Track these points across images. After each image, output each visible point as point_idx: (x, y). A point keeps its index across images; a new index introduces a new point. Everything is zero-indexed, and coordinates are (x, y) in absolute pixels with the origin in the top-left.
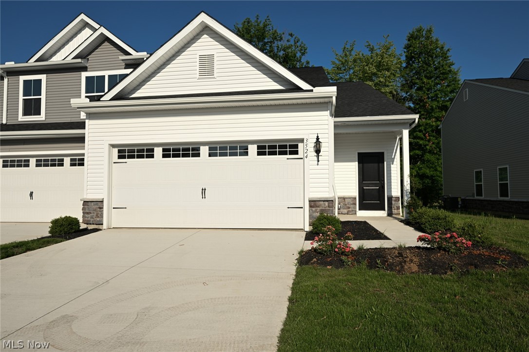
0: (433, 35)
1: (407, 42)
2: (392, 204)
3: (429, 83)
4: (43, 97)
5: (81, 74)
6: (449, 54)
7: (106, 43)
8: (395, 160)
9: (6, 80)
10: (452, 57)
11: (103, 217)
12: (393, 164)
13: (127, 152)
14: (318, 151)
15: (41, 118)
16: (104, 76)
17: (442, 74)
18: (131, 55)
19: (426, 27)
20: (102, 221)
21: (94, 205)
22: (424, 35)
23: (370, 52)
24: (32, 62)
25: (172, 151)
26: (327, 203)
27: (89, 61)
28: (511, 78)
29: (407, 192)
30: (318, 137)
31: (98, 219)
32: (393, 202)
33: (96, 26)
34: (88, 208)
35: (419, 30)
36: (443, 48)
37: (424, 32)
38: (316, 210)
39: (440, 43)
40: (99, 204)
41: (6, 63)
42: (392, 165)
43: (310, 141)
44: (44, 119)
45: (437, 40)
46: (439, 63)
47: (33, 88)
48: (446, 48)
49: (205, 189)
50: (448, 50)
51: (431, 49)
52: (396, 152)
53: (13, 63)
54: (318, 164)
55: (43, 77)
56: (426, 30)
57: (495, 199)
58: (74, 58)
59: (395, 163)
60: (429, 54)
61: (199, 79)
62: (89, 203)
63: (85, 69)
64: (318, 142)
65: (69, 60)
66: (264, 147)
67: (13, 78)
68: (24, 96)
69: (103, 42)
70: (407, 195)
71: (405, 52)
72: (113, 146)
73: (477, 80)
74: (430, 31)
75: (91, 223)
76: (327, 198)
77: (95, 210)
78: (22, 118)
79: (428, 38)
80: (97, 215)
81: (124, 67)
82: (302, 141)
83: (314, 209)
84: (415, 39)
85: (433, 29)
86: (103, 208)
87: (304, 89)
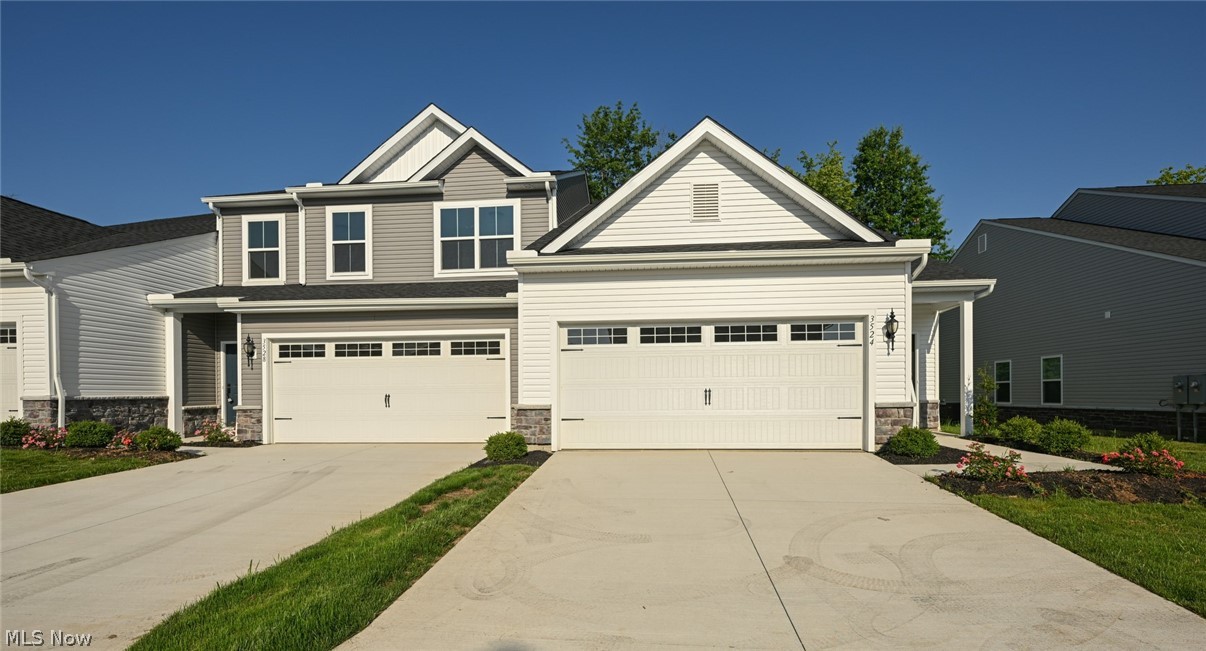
0: (901, 142)
1: (858, 153)
2: (926, 413)
3: (894, 222)
4: (368, 241)
5: (432, 205)
6: (925, 174)
7: (474, 155)
8: (933, 346)
9: (301, 214)
10: (931, 179)
11: (550, 433)
12: (929, 352)
13: (581, 334)
14: (890, 335)
15: (367, 275)
16: (473, 209)
17: (914, 206)
18: (522, 175)
19: (890, 129)
20: (550, 439)
21: (536, 415)
22: (887, 142)
23: (806, 169)
24: (346, 184)
25: (655, 333)
26: (902, 411)
27: (446, 184)
28: (1052, 218)
29: (968, 396)
30: (892, 313)
31: (544, 436)
32: (928, 410)
33: (460, 128)
34: (527, 420)
35: (880, 134)
36: (916, 163)
37: (887, 138)
38: (886, 421)
39: (912, 155)
40: (545, 413)
41: (308, 185)
42: (927, 355)
43: (877, 318)
44: (370, 277)
45: (907, 151)
46: (910, 188)
47: (349, 226)
48: (921, 165)
49: (710, 391)
50: (925, 168)
51: (900, 166)
52: (934, 335)
53: (320, 184)
54: (889, 354)
55: (367, 209)
56: (890, 133)
57: (1035, 406)
58: (423, 179)
59: (932, 351)
60: (896, 173)
61: (694, 221)
62: (528, 413)
63: (439, 196)
64: (891, 321)
65: (416, 181)
66: (802, 328)
67: (314, 210)
68: (334, 239)
69: (468, 154)
70: (968, 400)
71: (854, 169)
72: (561, 324)
73: (1001, 221)
74: (896, 135)
75: (532, 442)
76: (905, 403)
77: (538, 423)
78: (332, 276)
79: (892, 147)
80: (541, 431)
81: (505, 195)
82: (863, 319)
83: (883, 420)
84: (873, 148)
85: (902, 133)
86: (550, 419)
87: (869, 241)
